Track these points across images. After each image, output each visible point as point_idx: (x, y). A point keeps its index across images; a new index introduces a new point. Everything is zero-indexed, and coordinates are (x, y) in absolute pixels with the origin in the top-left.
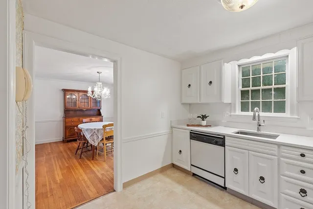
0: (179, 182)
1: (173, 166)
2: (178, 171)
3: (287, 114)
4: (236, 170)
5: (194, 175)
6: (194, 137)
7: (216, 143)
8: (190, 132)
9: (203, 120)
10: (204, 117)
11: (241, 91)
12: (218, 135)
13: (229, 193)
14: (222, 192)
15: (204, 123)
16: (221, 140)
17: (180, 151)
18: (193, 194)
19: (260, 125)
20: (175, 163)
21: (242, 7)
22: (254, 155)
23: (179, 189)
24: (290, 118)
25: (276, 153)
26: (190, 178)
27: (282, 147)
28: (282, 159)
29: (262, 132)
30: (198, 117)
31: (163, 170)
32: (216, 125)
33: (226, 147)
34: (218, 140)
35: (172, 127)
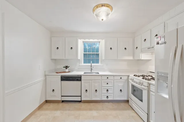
0: (56, 110)
1: (47, 101)
2: (52, 104)
3: (99, 64)
4: (86, 90)
5: (63, 101)
6: (63, 79)
7: (77, 80)
8: (61, 77)
9: (66, 69)
10: (67, 67)
11: (84, 54)
12: (78, 76)
13: (83, 103)
14: (79, 104)
15: (67, 70)
16: (80, 78)
17: (53, 90)
18: (67, 112)
19: (92, 69)
20: (48, 99)
21: (102, 20)
22: (93, 82)
23: (58, 113)
24: (101, 65)
25: (100, 79)
26: (61, 105)
27: (103, 76)
28: (102, 81)
29: (92, 72)
30: (64, 67)
31: (40, 108)
32: (72, 71)
33: (82, 81)
34: (78, 78)
35: (45, 76)
